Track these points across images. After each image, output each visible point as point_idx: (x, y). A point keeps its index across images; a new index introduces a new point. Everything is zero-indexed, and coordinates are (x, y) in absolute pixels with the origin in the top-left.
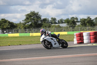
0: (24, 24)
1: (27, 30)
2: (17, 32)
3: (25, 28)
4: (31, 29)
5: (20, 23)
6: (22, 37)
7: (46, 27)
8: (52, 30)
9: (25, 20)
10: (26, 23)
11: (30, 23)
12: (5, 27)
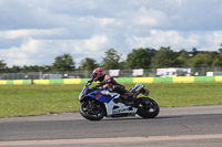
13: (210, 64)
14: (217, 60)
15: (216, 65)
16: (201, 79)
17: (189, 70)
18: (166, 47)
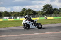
0: (42, 12)
1: (44, 15)
2: (38, 17)
3: (43, 14)
4: (47, 15)
5: (40, 11)
6: (41, 20)
7: (56, 13)
8: (60, 15)
9: (43, 9)
10: (43, 11)
11: (46, 11)
12: (30, 14)
13: (18, 15)
14: (20, 14)
15: (20, 15)
16: (16, 19)
17: (12, 17)
18: (6, 11)
